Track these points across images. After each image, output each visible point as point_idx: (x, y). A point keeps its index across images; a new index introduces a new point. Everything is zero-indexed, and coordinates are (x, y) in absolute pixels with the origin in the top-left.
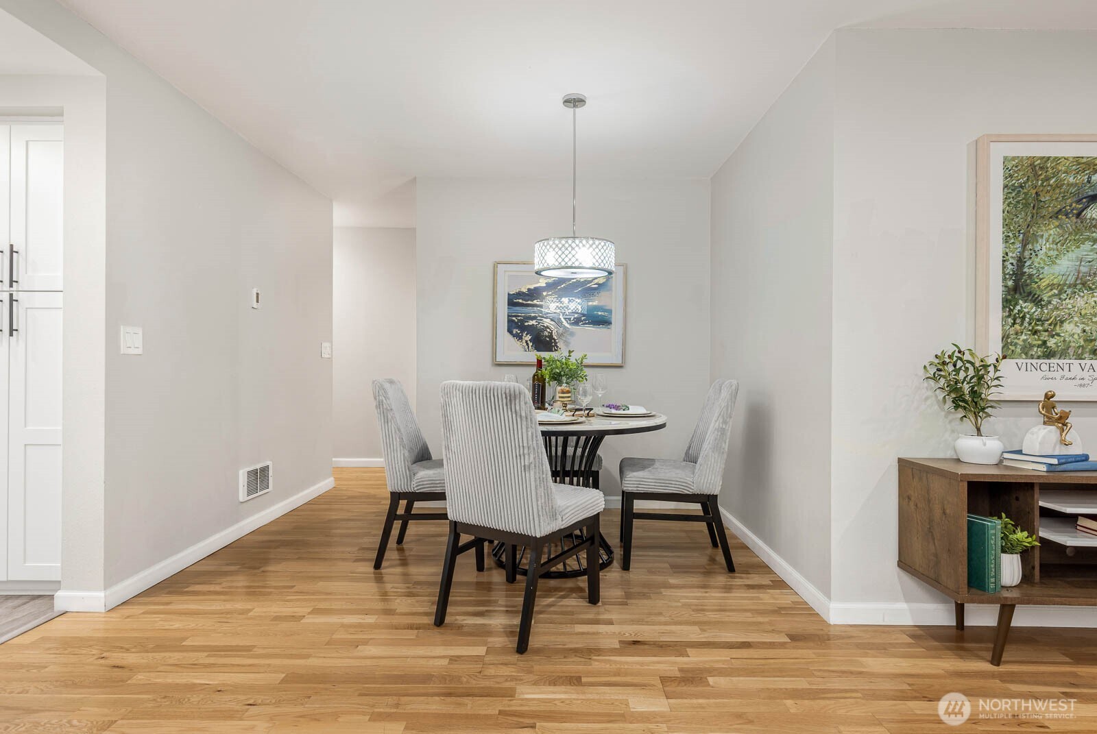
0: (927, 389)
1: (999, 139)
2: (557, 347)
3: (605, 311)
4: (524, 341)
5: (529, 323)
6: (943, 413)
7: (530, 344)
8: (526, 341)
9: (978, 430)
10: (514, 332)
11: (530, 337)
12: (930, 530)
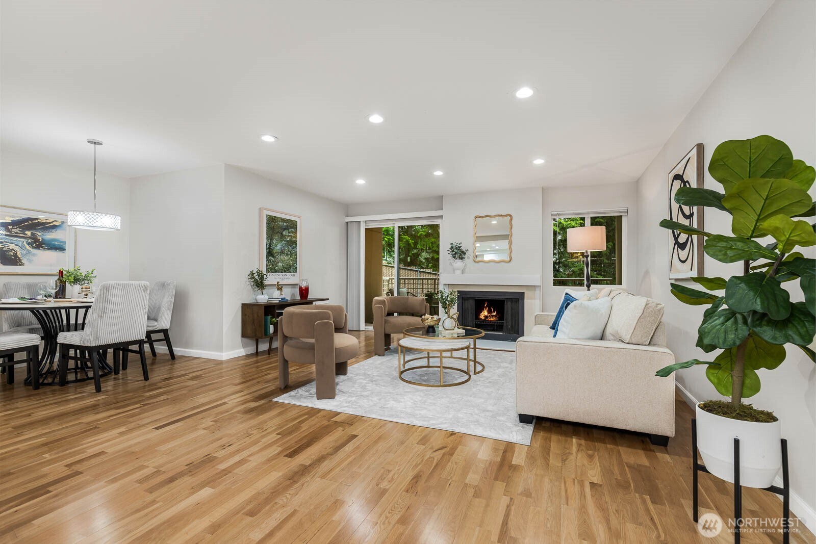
0: (248, 282)
1: (266, 209)
2: (21, 263)
3: (62, 242)
9: (262, 293)
12: (253, 322)
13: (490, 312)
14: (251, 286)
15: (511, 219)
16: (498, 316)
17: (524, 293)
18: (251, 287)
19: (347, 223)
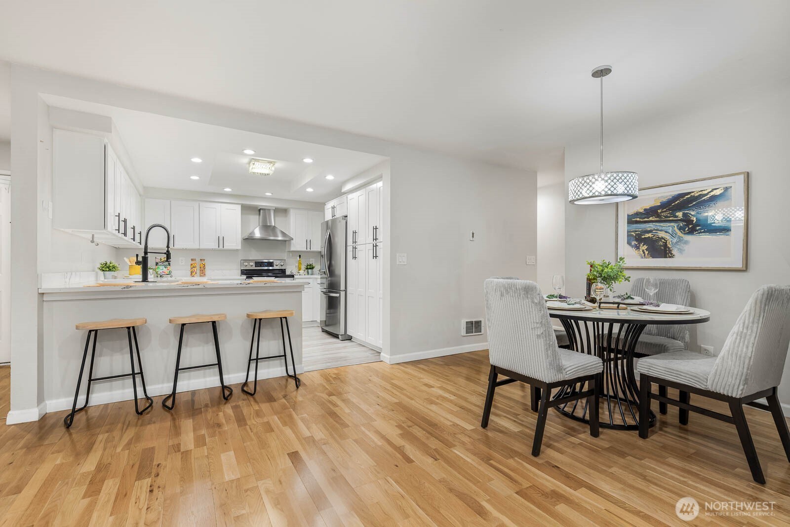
2: (671, 254)
4: (641, 251)
5: (646, 236)
7: (647, 253)
8: (643, 251)
10: (633, 244)
11: (646, 247)
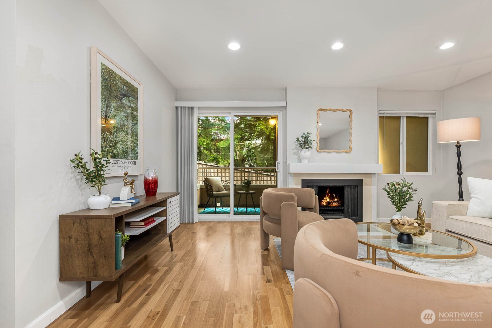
0: (71, 173)
1: (100, 53)
6: (78, 186)
9: (100, 192)
12: (89, 251)
13: (332, 198)
14: (76, 180)
15: (351, 114)
16: (340, 202)
17: (362, 180)
18: (75, 183)
19: (177, 108)
